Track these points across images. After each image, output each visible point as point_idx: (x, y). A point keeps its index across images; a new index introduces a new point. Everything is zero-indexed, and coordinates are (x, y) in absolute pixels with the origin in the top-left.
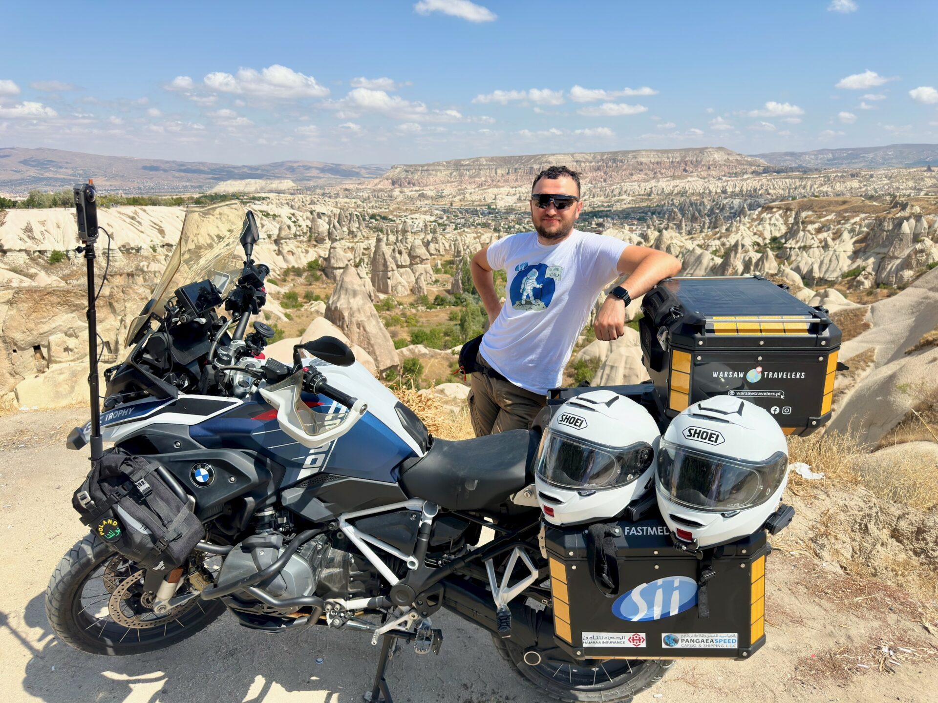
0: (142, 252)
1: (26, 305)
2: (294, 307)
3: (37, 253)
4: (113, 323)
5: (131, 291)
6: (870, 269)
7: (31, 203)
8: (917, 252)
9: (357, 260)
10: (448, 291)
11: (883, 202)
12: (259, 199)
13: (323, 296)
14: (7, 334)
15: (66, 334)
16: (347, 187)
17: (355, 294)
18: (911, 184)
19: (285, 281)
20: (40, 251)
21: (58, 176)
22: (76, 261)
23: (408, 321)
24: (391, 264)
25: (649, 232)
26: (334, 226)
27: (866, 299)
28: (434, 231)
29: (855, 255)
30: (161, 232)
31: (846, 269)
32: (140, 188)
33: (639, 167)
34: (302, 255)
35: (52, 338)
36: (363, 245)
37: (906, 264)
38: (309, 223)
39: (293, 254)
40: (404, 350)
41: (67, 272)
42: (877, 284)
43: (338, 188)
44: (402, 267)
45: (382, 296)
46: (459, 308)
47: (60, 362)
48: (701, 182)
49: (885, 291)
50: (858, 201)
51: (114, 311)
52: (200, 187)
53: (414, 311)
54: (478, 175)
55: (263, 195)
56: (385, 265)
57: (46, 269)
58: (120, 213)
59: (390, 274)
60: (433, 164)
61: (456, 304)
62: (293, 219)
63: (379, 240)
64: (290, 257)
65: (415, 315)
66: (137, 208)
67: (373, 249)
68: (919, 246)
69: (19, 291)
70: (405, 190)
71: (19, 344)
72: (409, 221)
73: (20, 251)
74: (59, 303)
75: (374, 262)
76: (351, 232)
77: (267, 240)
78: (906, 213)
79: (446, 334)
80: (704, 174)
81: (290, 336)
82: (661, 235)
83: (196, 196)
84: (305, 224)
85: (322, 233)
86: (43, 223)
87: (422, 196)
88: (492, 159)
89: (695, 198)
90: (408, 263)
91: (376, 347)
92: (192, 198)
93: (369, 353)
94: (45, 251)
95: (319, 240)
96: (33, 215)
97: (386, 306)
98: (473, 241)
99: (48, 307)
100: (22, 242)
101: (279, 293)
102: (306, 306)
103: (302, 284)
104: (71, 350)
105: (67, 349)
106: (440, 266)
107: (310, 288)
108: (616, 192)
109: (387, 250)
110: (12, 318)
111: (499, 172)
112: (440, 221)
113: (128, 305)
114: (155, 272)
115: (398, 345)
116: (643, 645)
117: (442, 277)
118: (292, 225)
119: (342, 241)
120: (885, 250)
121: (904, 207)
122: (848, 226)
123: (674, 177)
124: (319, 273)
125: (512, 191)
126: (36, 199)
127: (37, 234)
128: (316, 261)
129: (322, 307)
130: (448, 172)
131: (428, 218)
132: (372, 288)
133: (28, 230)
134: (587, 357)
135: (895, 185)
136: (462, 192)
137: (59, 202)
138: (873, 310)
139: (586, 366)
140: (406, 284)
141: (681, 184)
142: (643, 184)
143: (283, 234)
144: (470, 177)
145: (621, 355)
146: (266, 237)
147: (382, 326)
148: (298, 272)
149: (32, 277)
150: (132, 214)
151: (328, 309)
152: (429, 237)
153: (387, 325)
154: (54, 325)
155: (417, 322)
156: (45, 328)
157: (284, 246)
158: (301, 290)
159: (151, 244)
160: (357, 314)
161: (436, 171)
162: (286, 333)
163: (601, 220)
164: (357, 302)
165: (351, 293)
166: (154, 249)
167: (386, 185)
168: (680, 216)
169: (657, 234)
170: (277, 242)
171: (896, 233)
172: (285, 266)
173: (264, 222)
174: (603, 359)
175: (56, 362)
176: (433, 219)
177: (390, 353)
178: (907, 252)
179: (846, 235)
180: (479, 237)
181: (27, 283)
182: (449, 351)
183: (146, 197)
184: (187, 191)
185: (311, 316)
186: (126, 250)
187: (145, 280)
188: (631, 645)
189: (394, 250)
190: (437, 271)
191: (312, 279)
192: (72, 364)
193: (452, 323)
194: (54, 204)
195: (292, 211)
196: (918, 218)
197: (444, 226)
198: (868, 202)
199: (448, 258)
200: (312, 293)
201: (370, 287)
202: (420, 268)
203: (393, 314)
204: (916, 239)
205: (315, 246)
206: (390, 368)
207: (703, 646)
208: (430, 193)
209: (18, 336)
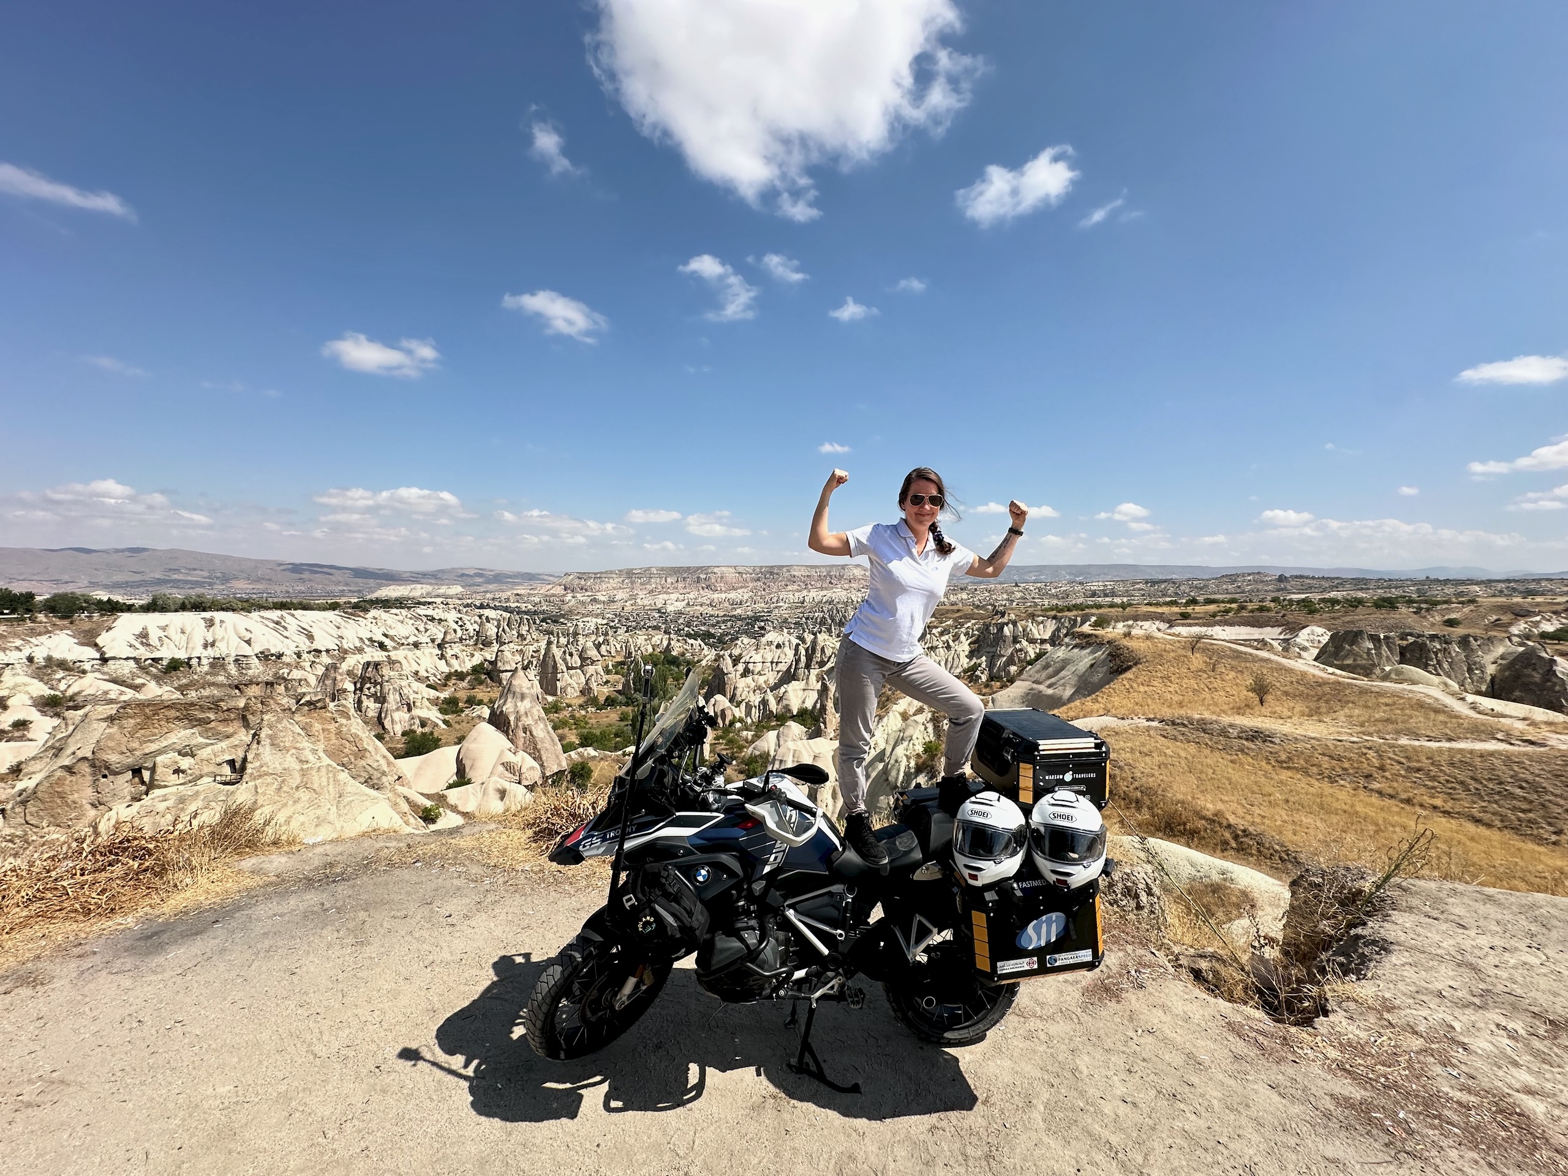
0: (284, 658)
1: (132, 721)
2: (453, 712)
3: (150, 661)
4: (244, 738)
5: (272, 702)
6: (984, 665)
7: (151, 607)
8: (1017, 651)
9: (526, 663)
10: (618, 692)
11: (986, 610)
12: (424, 604)
13: (486, 700)
14: (99, 755)
15: (180, 753)
16: (519, 592)
17: (523, 697)
18: (1005, 596)
19: (445, 685)
20: (153, 659)
21: (189, 578)
22: (198, 669)
23: (577, 723)
24: (561, 666)
25: (805, 635)
26: (503, 630)
27: (984, 691)
28: (606, 634)
29: (971, 656)
30: (310, 637)
31: (966, 666)
32: (287, 592)
33: (793, 580)
34: (467, 659)
35: (159, 759)
36: (532, 648)
37: (1010, 661)
38: (477, 628)
39: (457, 658)
40: (572, 753)
41: (184, 681)
42: (991, 678)
43: (509, 593)
44: (572, 668)
45: (550, 699)
46: (630, 708)
47: (166, 786)
48: (845, 593)
49: (998, 684)
50: (968, 610)
51: (246, 725)
52: (359, 591)
53: (583, 712)
54: (649, 583)
55: (430, 600)
56: (555, 667)
57: (158, 679)
58: (262, 617)
59: (559, 676)
60: (606, 572)
61: (627, 705)
62: (460, 623)
63: (549, 643)
64: (454, 662)
65: (585, 716)
66: (284, 613)
67: (543, 652)
68: (1018, 646)
69: (126, 705)
70: (578, 595)
71: (113, 767)
72: (581, 625)
73: (127, 659)
74: (177, 718)
75: (543, 664)
76: (520, 636)
77: (430, 645)
78: (1005, 620)
79: (617, 735)
80: (847, 586)
81: (447, 744)
82: (816, 638)
83: (354, 600)
84: (472, 628)
85: (491, 636)
86: (164, 628)
87: (595, 601)
88: (662, 569)
89: (840, 606)
90: (579, 664)
91: (542, 752)
92: (350, 603)
93: (534, 759)
94: (161, 659)
95: (487, 644)
96: (153, 621)
97: (554, 708)
98: (644, 643)
99: (162, 723)
100: (131, 649)
101: (438, 698)
102: (467, 711)
103: (464, 689)
104: (183, 772)
105: (177, 771)
106: (610, 667)
107: (473, 693)
108: (774, 600)
109: (557, 653)
110: (110, 737)
111: (669, 580)
112: (612, 624)
113: (266, 717)
114: (300, 680)
115: (567, 748)
116: (1036, 967)
117: (612, 677)
118: (458, 629)
119: (511, 645)
120: (993, 650)
121: (1003, 615)
122: (963, 630)
123: (822, 589)
124: (483, 677)
125: (681, 597)
126: (160, 602)
127: (153, 640)
128: (482, 664)
129: (486, 712)
130: (620, 580)
131: (600, 621)
132: (540, 690)
133: (143, 636)
134: (757, 753)
135: (994, 597)
136: (633, 597)
137: (189, 606)
138: (993, 701)
139: (757, 762)
140: (576, 686)
141: (829, 594)
142: (797, 594)
143: (448, 638)
144: (641, 584)
145: (789, 749)
146: (428, 640)
147: (550, 729)
148: (460, 676)
149: (137, 688)
150: (276, 619)
151: (493, 713)
152: (601, 639)
153: (555, 728)
154: (165, 744)
155: (587, 723)
156: (153, 747)
157: (448, 650)
158: (462, 695)
159: (296, 650)
160: (523, 718)
161: (609, 578)
162: (443, 741)
163: (762, 624)
164: (524, 706)
165: (519, 696)
166: (299, 655)
167: (559, 590)
168: (830, 621)
169: (812, 637)
170: (440, 646)
171: (999, 637)
172: (446, 670)
173: (428, 627)
174: (772, 753)
175: (160, 787)
176: (605, 622)
177: (557, 757)
178: (1010, 651)
179: (963, 638)
180: (650, 639)
181: (129, 694)
182: (620, 752)
183: (295, 601)
184: (343, 596)
185: (473, 722)
186: (265, 657)
187: (286, 688)
188: (1027, 968)
189: (564, 652)
190: (608, 672)
191: (475, 683)
192: (181, 788)
193: (623, 724)
194: (183, 607)
195: (460, 616)
196: (1015, 623)
197: (615, 629)
198: (976, 611)
199: (619, 659)
200: (474, 697)
201: (537, 689)
202: (591, 669)
203: (561, 716)
204: (1015, 640)
205: (482, 649)
206: (556, 773)
207: (1072, 961)
208: (603, 598)
209: (113, 758)
